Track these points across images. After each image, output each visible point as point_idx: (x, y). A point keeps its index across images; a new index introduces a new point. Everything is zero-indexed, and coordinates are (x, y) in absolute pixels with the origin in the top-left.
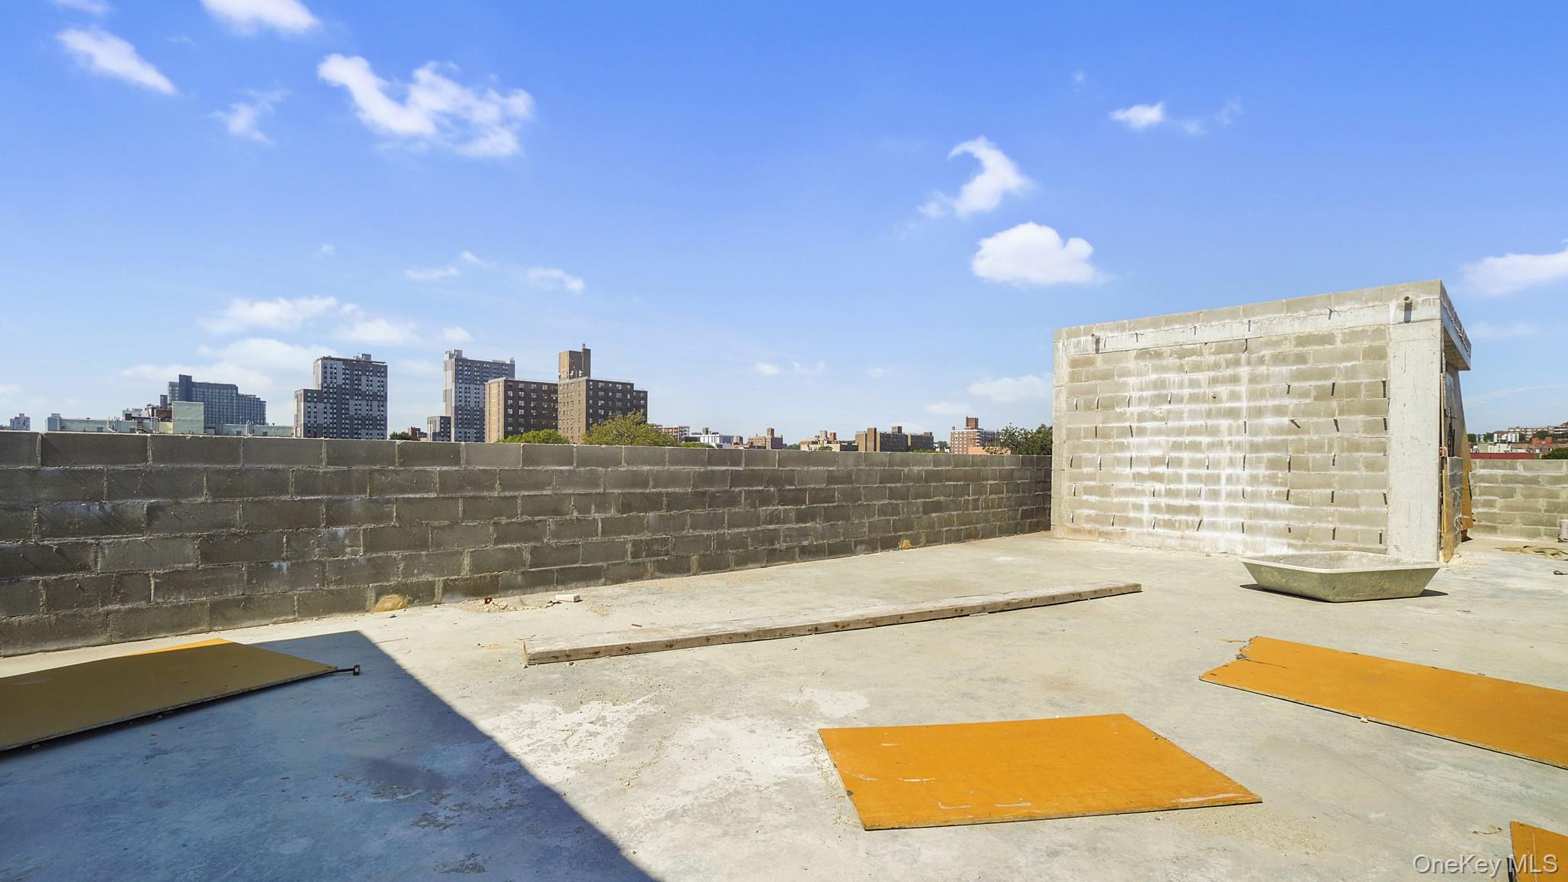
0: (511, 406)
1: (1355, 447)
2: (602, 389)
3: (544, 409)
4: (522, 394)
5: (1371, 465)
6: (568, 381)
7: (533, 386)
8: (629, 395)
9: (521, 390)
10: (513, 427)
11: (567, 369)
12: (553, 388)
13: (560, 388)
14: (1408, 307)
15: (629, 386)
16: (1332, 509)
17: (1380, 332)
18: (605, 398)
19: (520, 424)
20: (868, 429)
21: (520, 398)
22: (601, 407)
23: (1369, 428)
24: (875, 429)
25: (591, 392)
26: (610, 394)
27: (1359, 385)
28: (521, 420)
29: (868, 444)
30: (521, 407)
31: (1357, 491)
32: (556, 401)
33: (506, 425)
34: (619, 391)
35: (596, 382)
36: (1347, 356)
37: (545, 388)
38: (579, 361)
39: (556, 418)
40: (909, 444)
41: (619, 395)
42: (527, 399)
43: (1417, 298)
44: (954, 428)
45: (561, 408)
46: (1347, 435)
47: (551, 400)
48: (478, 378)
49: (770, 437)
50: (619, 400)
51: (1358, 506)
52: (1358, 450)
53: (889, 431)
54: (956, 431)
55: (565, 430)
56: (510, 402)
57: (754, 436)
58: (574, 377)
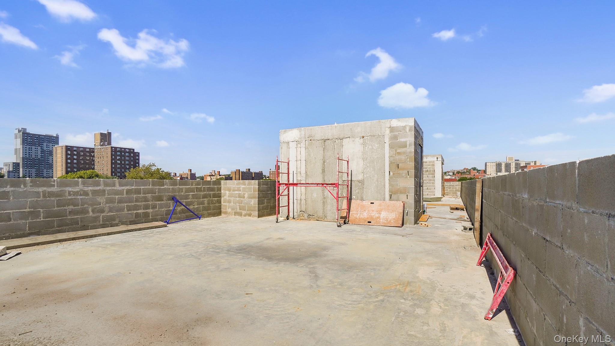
0: (69, 159)
1: (430, 180)
2: (119, 151)
3: (87, 160)
4: (75, 153)
5: (433, 183)
6: (99, 147)
7: (81, 149)
8: (132, 154)
9: (75, 151)
10: (70, 168)
11: (99, 141)
12: (92, 150)
13: (96, 150)
14: (437, 158)
15: (132, 150)
16: (427, 190)
17: (434, 162)
18: (121, 156)
19: (74, 167)
20: (236, 170)
21: (75, 155)
22: (119, 160)
23: (432, 177)
24: (239, 170)
25: (113, 153)
26: (123, 154)
27: (431, 170)
28: (75, 165)
29: (236, 176)
30: (75, 159)
31: (431, 187)
32: (94, 156)
33: (67, 167)
34: (127, 152)
35: (116, 148)
36: (429, 165)
37: (88, 150)
38: (106, 138)
39: (94, 164)
40: (253, 176)
41: (127, 154)
42: (78, 155)
43: (439, 157)
44: (270, 170)
45: (96, 160)
46: (429, 178)
47: (91, 156)
48: (37, 143)
49: (189, 173)
50: (127, 156)
51: (431, 190)
52: (431, 181)
53: (245, 171)
54: (272, 171)
55: (99, 170)
56: (69, 156)
57: (182, 173)
58: (103, 145)
